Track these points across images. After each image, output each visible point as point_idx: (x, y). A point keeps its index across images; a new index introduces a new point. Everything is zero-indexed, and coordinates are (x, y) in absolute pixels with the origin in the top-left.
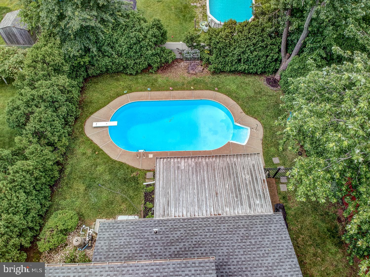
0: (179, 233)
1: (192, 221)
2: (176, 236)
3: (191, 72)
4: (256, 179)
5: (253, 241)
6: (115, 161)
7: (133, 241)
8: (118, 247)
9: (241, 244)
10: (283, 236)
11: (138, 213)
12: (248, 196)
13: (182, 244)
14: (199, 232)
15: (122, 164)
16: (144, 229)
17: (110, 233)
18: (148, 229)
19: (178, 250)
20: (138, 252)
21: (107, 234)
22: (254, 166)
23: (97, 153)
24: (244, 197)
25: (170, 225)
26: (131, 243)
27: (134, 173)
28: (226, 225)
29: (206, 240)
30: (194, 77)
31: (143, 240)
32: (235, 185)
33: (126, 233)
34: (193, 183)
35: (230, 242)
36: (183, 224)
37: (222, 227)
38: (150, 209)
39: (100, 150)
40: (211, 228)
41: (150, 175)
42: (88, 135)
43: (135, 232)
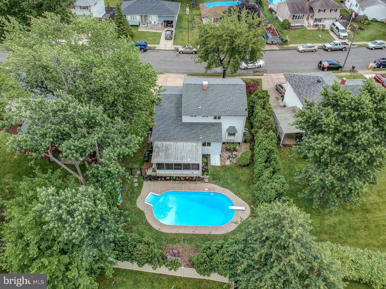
1: (187, 140)
2: (193, 135)
4: (157, 153)
5: (166, 132)
6: (226, 188)
7: (209, 135)
8: (214, 133)
9: (170, 131)
10: (154, 133)
11: (211, 166)
13: (191, 133)
14: (185, 136)
15: (222, 186)
16: (205, 138)
18: (203, 138)
22: (156, 157)
23: (238, 193)
24: (164, 147)
25: (195, 139)
27: (215, 182)
28: (174, 138)
29: (182, 133)
31: (205, 135)
32: (167, 151)
33: (212, 137)
34: (185, 153)
35: (174, 132)
36: (190, 139)
37: (176, 137)
38: (205, 166)
39: (236, 194)
40: (180, 137)
41: (207, 180)
42: (246, 204)
43: (208, 137)
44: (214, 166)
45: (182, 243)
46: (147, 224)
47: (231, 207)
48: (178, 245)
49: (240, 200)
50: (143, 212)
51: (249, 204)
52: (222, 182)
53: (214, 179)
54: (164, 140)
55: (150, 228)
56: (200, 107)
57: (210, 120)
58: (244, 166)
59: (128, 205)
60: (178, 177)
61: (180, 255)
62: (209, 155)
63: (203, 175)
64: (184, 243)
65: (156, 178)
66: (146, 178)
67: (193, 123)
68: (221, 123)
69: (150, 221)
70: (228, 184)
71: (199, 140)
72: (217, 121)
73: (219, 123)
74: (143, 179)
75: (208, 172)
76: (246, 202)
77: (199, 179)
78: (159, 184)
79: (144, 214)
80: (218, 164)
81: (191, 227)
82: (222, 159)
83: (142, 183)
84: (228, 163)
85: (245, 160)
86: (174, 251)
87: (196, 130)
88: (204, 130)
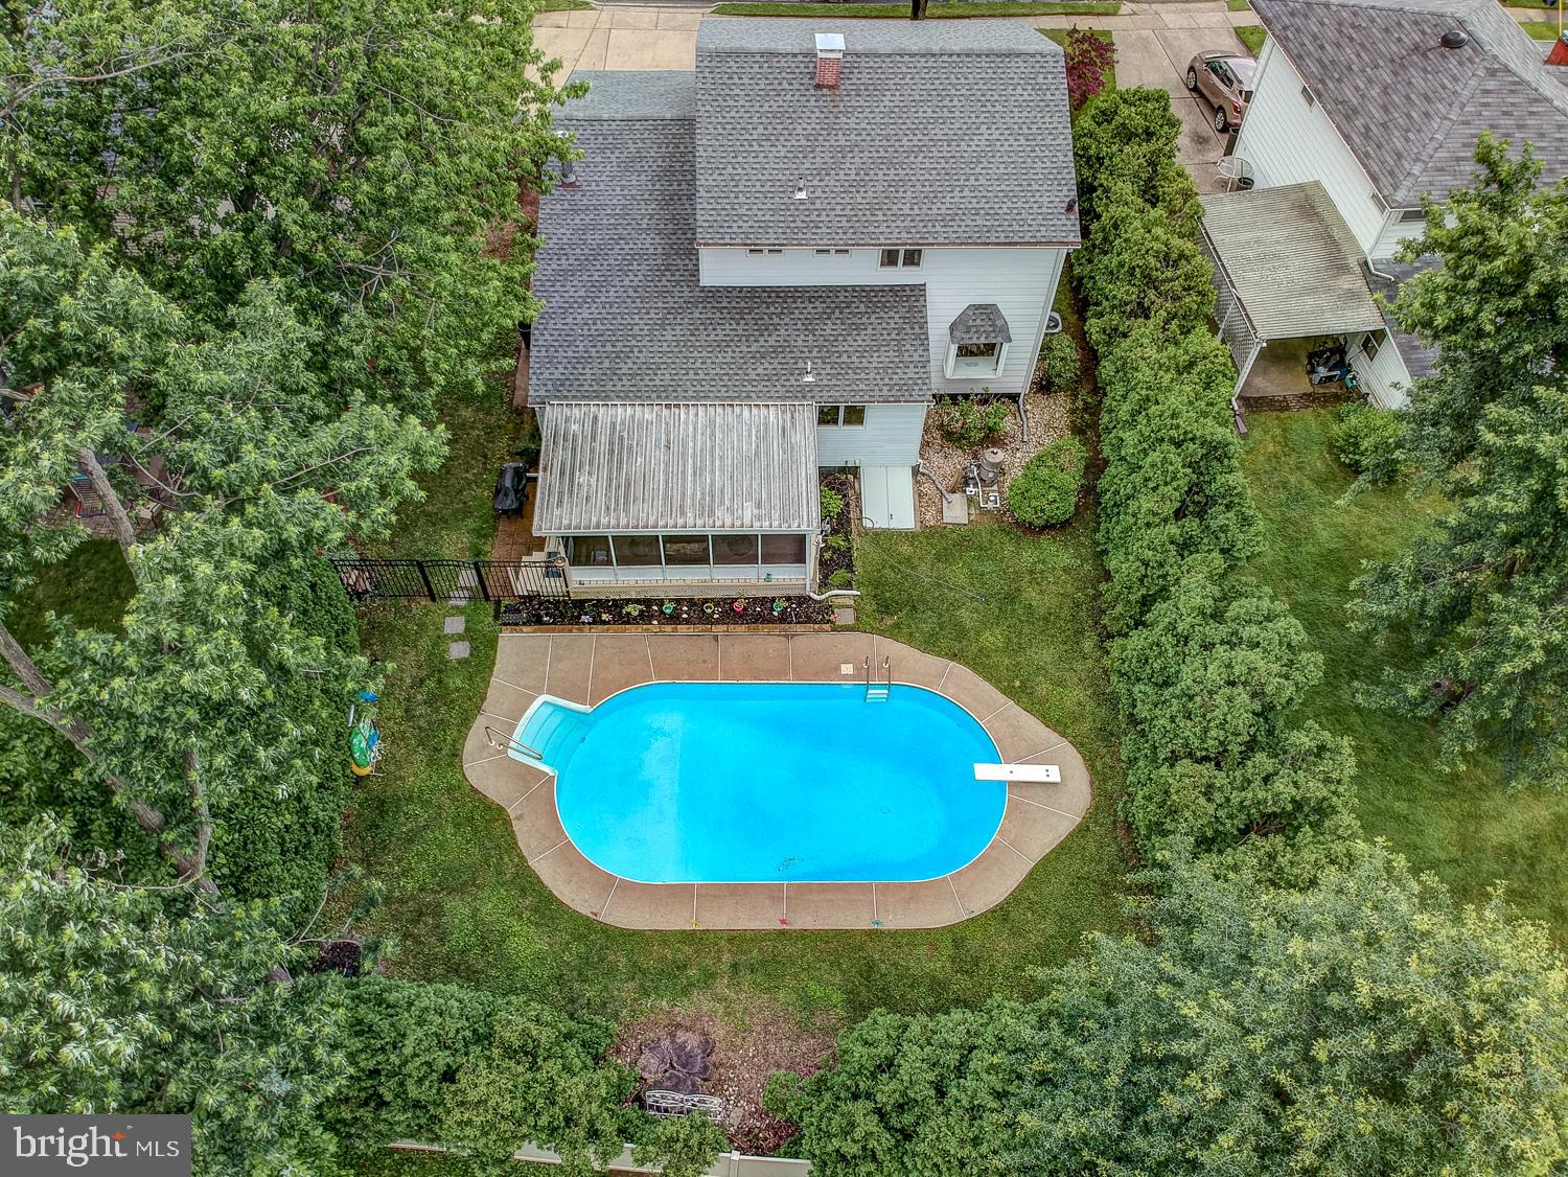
0: (760, 371)
1: (731, 394)
2: (767, 365)
3: (692, 1041)
4: (562, 473)
5: (609, 348)
6: (954, 657)
7: (854, 359)
8: (883, 349)
9: (634, 343)
10: (544, 354)
11: (867, 532)
12: (594, 439)
13: (753, 349)
14: (718, 371)
15: (930, 644)
16: (834, 382)
18: (825, 382)
19: (761, 339)
20: (841, 338)
22: (560, 501)
23: (1017, 684)
24: (603, 439)
25: (779, 388)
26: (858, 355)
27: (890, 622)
28: (658, 382)
29: (704, 354)
30: (683, 1012)
31: (833, 359)
32: (620, 462)
33: (872, 376)
34: (722, 471)
35: (656, 348)
36: (750, 388)
37: (668, 377)
38: (835, 532)
39: (1009, 692)
40: (691, 376)
41: (846, 617)
42: (1065, 744)
43: (852, 376)
44: (884, 531)
45: (722, 986)
46: (527, 882)
47: (985, 772)
48: (702, 1002)
49: (1034, 728)
50: (501, 809)
51: (1079, 745)
52: (928, 623)
53: (885, 608)
54: (603, 396)
55: (546, 907)
56: (802, 195)
57: (862, 270)
58: (1048, 527)
59: (416, 775)
60: (691, 602)
61: (713, 1058)
62: (855, 471)
63: (824, 584)
64: (735, 984)
65: (566, 612)
66: (510, 609)
67: (764, 289)
68: (922, 288)
69: (544, 868)
70: (961, 633)
71: (803, 393)
72: (900, 275)
73: (913, 287)
74: (496, 617)
75: (850, 567)
76: (1063, 735)
77: (802, 612)
78: (588, 644)
79: (507, 822)
80: (906, 520)
81: (773, 893)
82: (926, 487)
83: (492, 643)
84: (956, 511)
85: (1053, 495)
86: (681, 1036)
87: (782, 332)
88: (829, 332)
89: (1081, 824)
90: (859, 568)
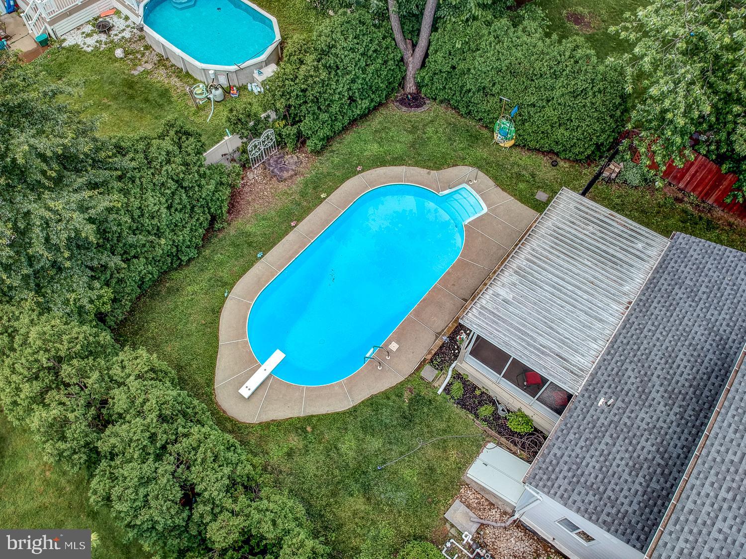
0: (629, 373)
1: (618, 344)
2: (632, 380)
3: (285, 175)
4: (603, 221)
5: (704, 289)
6: (355, 409)
7: (603, 447)
8: (600, 476)
9: (701, 306)
10: (716, 252)
11: (484, 440)
12: (624, 250)
13: (654, 378)
14: (645, 345)
15: (372, 402)
16: (588, 418)
17: (561, 476)
18: (592, 411)
19: (662, 389)
20: (631, 449)
21: (560, 481)
23: (309, 429)
24: (621, 254)
25: (605, 377)
26: (606, 452)
27: (406, 395)
28: (654, 304)
29: (667, 344)
30: (299, 179)
31: (611, 430)
33: (578, 450)
35: (689, 316)
36: (617, 358)
37: (657, 312)
38: (495, 414)
39: (308, 419)
40: (649, 326)
41: (428, 373)
42: (255, 420)
43: (586, 434)
44: (478, 453)
45: (297, 197)
47: (277, 357)
48: (297, 187)
49: (279, 412)
50: (438, 169)
52: (389, 415)
53: (417, 400)
54: (660, 270)
55: (381, 161)
64: (293, 201)
69: (399, 169)
70: (367, 428)
71: (592, 390)
75: (462, 404)
79: (431, 169)
84: (460, 516)
86: (291, 173)
87: (661, 407)
88: (643, 442)
89: (213, 384)
90: (457, 410)
